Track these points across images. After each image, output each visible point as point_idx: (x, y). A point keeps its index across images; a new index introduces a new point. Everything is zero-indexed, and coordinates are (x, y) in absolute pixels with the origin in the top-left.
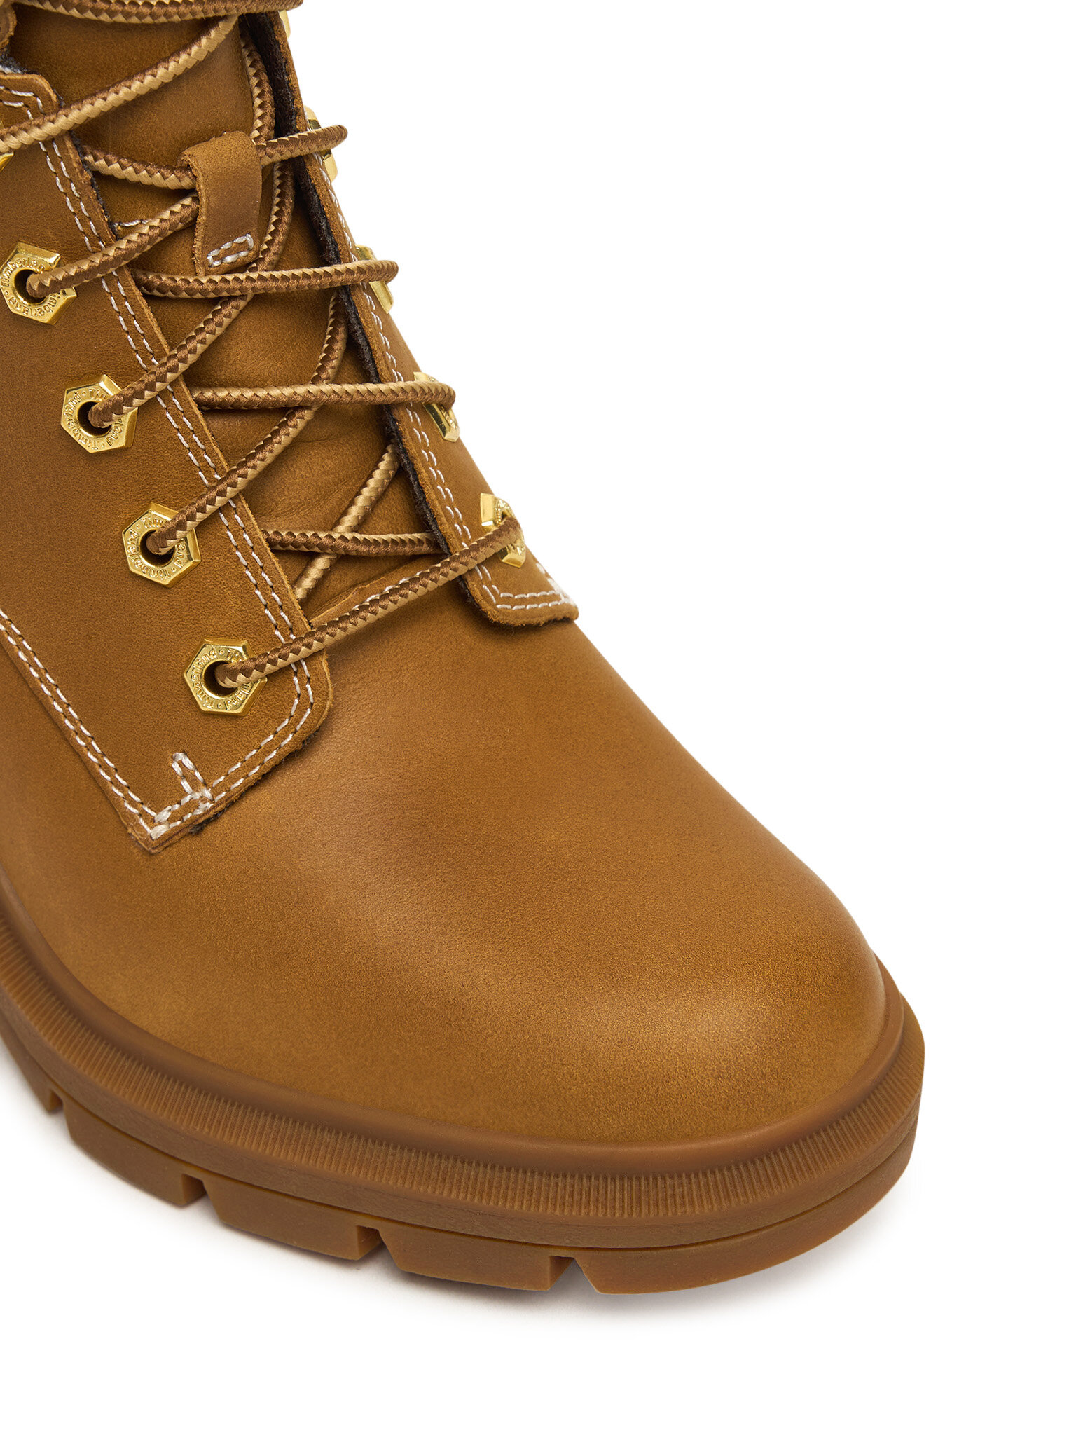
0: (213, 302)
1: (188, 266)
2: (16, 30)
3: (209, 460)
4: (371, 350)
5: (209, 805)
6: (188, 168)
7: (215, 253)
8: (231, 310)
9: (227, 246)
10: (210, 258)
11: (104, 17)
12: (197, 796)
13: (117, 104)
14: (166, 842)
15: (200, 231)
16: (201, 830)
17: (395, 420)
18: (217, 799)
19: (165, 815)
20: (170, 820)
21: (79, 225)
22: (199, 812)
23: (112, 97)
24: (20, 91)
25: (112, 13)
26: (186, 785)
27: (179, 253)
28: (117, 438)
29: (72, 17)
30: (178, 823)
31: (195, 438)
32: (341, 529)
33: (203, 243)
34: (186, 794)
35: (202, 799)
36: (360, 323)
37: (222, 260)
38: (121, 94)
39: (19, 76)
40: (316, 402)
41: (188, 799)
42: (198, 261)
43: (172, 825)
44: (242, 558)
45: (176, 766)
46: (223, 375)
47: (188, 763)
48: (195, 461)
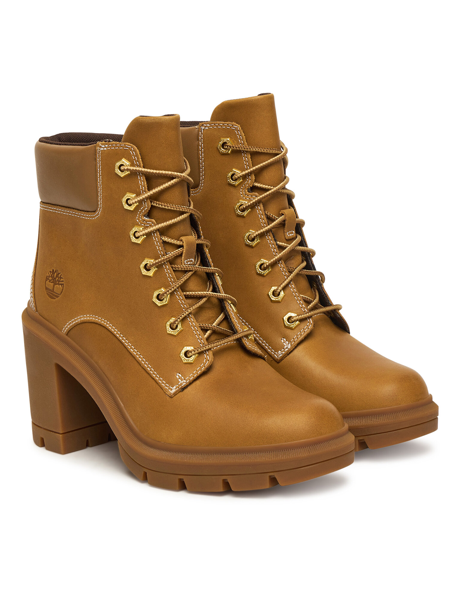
0: (186, 272)
1: (180, 263)
2: (150, 208)
3: (186, 306)
4: (219, 288)
5: (185, 384)
6: (182, 240)
7: (186, 261)
8: (190, 274)
9: (189, 260)
10: (185, 262)
11: (166, 207)
12: (182, 382)
13: (169, 224)
14: (175, 394)
15: (183, 255)
16: (183, 390)
17: (224, 304)
18: (187, 382)
19: (175, 387)
20: (176, 388)
21: (159, 252)
22: (183, 385)
23: (168, 222)
24: (149, 222)
25: (168, 207)
26: (180, 380)
27: (179, 261)
28: (165, 302)
29: (160, 207)
30: (178, 389)
31: (183, 301)
32: (214, 324)
33: (184, 258)
34: (180, 382)
35: (183, 383)
36: (216, 282)
37: (187, 263)
38: (170, 222)
39: (149, 219)
40: (207, 296)
41: (180, 383)
42: (183, 262)
43: (176, 389)
44: (193, 328)
45: (177, 377)
46: (187, 289)
47: (180, 375)
48: (182, 306)
